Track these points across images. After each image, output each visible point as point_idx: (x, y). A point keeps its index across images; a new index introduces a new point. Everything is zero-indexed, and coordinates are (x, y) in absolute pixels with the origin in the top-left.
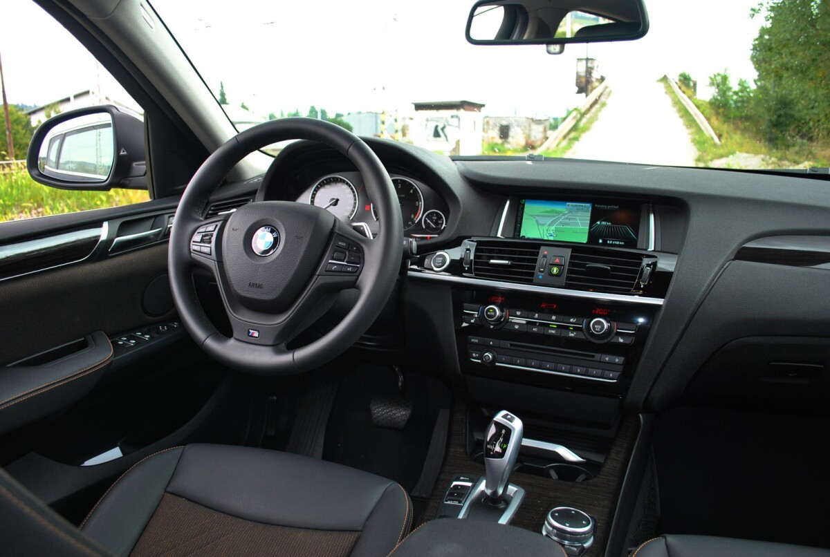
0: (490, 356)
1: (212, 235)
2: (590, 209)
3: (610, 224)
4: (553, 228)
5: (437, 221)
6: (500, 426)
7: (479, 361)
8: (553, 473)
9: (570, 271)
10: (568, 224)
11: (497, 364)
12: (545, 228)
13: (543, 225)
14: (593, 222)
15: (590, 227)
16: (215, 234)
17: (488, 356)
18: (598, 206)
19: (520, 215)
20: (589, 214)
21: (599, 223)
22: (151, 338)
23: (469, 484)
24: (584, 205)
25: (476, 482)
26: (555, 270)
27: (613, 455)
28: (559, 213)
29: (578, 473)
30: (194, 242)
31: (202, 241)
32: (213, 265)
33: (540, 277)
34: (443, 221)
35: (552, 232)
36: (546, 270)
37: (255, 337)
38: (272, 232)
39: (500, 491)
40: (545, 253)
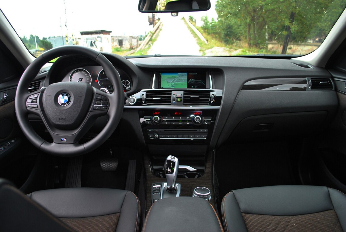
0: (157, 135)
1: (37, 99)
2: (187, 75)
3: (195, 80)
4: (174, 83)
5: (127, 84)
6: (170, 162)
7: (153, 138)
8: (186, 176)
9: (184, 100)
10: (179, 81)
11: (160, 138)
12: (171, 83)
13: (170, 82)
14: (188, 80)
15: (188, 82)
16: (38, 98)
17: (156, 136)
18: (190, 74)
19: (160, 79)
20: (186, 77)
21: (191, 80)
22: (4, 148)
23: (159, 186)
24: (184, 73)
25: (162, 185)
26: (179, 100)
27: (207, 166)
28: (175, 77)
29: (195, 175)
30: (28, 103)
31: (32, 102)
32: (39, 112)
33: (174, 103)
34: (129, 84)
35: (173, 85)
36: (175, 100)
37: (64, 141)
38: (67, 95)
39: (173, 186)
40: (174, 93)
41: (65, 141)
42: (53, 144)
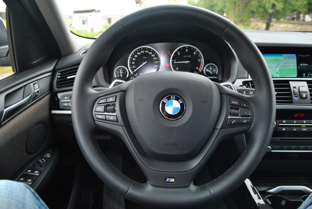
0: (270, 147)
1: (114, 105)
2: (296, 57)
3: (307, 65)
4: (278, 69)
5: (212, 70)
10: (285, 66)
11: (272, 151)
12: (273, 69)
14: (298, 64)
15: (298, 67)
16: (117, 104)
17: (269, 148)
18: (300, 55)
20: (295, 61)
21: (301, 65)
22: (40, 173)
24: (292, 55)
26: (304, 95)
28: (279, 60)
30: (96, 112)
31: (105, 110)
32: (121, 130)
33: (296, 100)
34: (216, 69)
35: (277, 71)
36: (299, 96)
37: (171, 182)
38: (177, 99)
40: (294, 86)
41: (173, 182)
42: (149, 188)
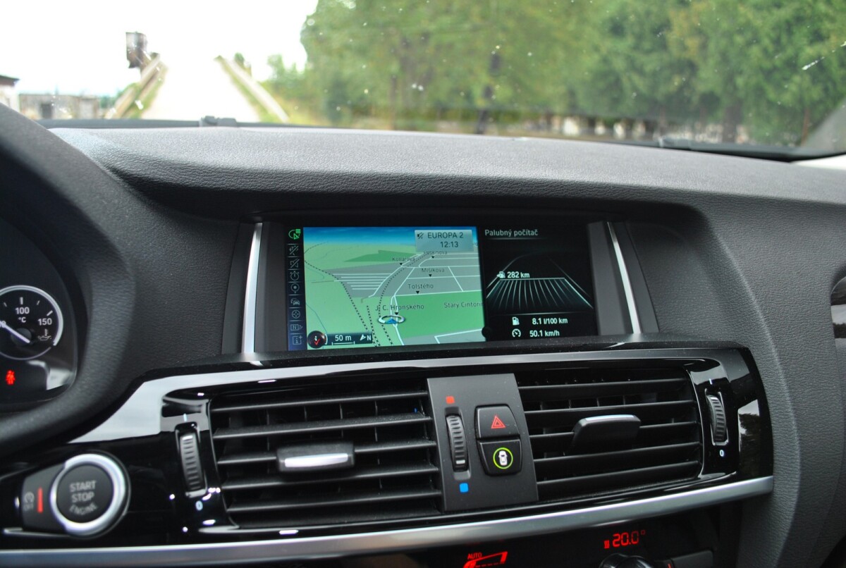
2: (475, 241)
3: (527, 275)
4: (393, 300)
5: (32, 319)
10: (429, 286)
12: (372, 301)
13: (365, 294)
14: (487, 273)
15: (485, 291)
18: (492, 233)
19: (295, 273)
21: (501, 275)
24: (457, 231)
26: (503, 458)
28: (400, 258)
33: (464, 488)
34: (54, 316)
35: (391, 313)
36: (474, 461)
40: (451, 401)
